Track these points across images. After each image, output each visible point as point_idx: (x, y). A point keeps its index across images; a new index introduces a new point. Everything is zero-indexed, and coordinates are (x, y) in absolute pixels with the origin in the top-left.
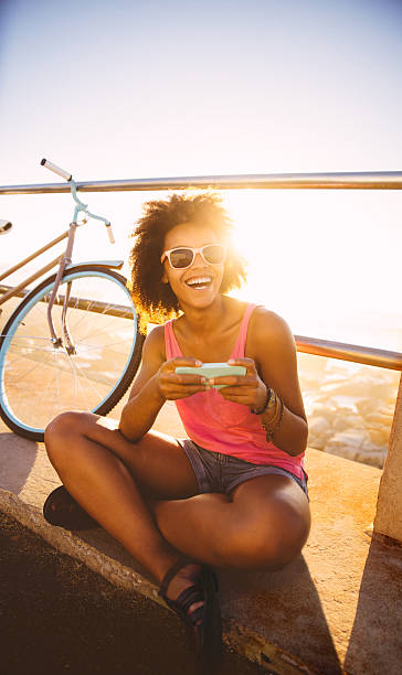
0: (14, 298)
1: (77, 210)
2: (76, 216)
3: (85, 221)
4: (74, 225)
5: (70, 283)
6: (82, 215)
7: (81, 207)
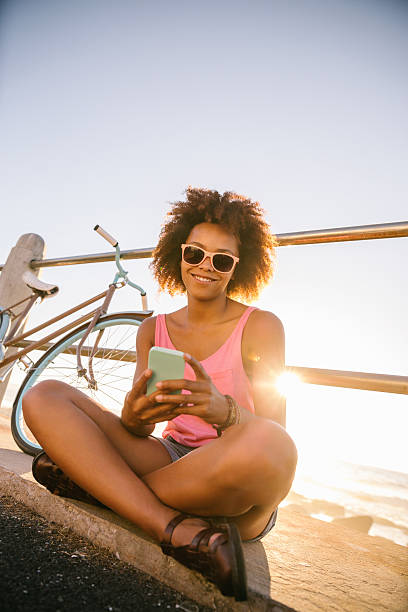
0: (34, 351)
1: (118, 276)
2: (116, 280)
3: (123, 284)
4: (113, 287)
5: (102, 331)
6: (121, 280)
7: (122, 274)
